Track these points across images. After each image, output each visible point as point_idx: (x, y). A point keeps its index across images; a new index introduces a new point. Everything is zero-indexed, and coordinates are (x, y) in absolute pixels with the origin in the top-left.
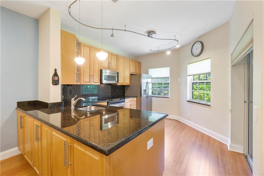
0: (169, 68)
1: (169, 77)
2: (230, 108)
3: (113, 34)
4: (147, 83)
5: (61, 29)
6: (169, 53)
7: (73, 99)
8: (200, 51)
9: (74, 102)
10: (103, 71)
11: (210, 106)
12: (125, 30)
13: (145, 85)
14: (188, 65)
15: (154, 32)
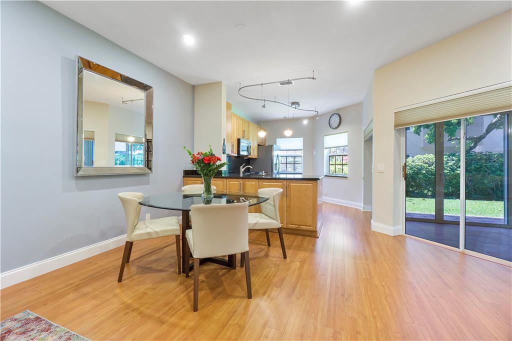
0: (302, 138)
1: (302, 148)
2: (363, 176)
3: (264, 105)
4: (278, 156)
5: (227, 102)
6: (305, 122)
7: (242, 167)
8: (338, 124)
9: (243, 169)
10: (241, 141)
11: (347, 177)
12: (275, 102)
13: (276, 158)
14: (325, 137)
15: (298, 103)
